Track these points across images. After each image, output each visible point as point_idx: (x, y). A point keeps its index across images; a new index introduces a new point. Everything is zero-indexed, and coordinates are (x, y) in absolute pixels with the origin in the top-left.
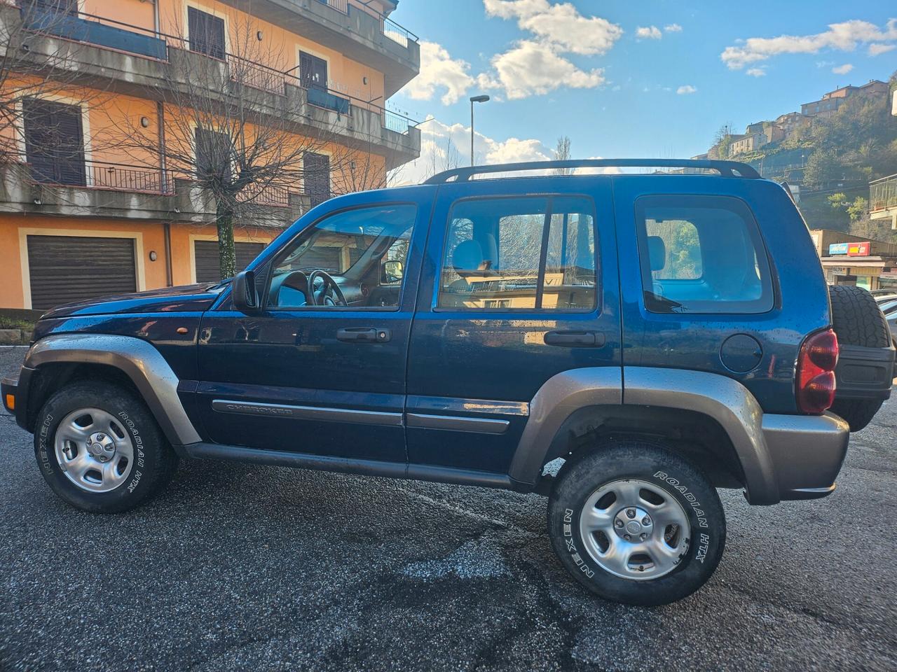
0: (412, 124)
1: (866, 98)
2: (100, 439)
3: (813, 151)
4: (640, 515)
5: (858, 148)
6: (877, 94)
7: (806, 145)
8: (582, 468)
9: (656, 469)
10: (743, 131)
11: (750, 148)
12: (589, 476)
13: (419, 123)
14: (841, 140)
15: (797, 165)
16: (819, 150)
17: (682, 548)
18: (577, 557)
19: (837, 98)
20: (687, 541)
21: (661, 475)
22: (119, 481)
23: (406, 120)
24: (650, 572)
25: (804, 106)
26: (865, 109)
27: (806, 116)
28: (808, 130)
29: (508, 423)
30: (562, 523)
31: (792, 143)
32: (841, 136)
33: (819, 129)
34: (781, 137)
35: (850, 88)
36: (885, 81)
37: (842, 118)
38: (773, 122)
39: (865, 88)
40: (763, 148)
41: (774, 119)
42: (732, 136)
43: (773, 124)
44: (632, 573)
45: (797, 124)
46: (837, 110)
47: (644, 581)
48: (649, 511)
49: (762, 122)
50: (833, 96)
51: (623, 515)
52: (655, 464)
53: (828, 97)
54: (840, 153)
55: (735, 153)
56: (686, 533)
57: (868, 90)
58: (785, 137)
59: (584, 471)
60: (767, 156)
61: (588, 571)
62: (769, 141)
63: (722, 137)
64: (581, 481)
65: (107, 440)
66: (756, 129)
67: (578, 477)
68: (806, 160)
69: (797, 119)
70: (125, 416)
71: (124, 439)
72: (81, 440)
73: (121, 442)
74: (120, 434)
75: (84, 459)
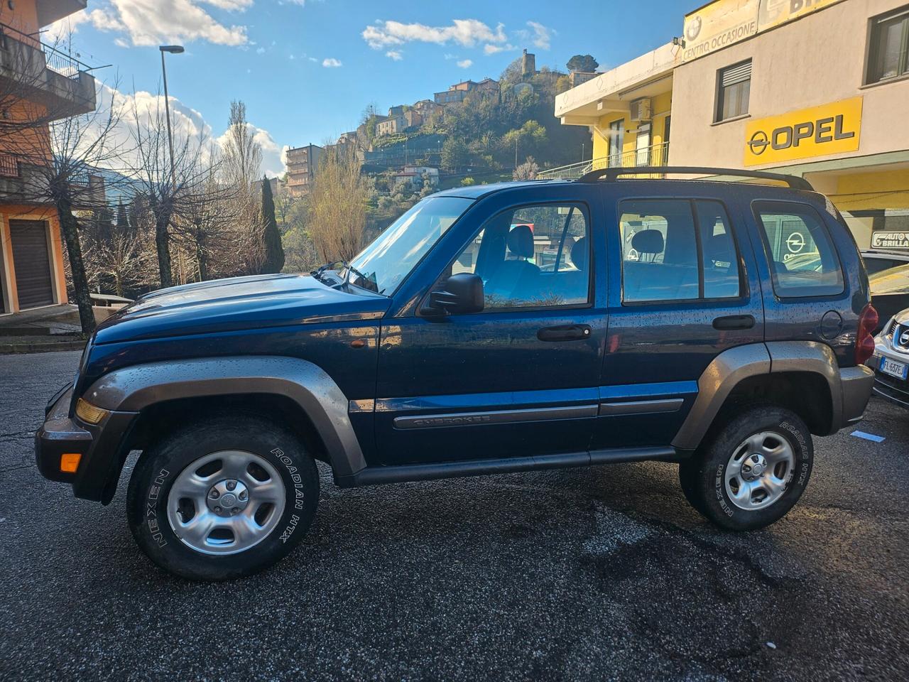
0: (82, 68)
1: (484, 94)
2: (231, 488)
3: (446, 137)
4: (761, 459)
5: (480, 138)
6: (491, 90)
7: (440, 132)
8: (731, 429)
9: (782, 421)
10: (386, 113)
11: (395, 130)
12: (738, 434)
13: (91, 69)
14: (467, 129)
15: (435, 150)
16: (451, 138)
17: (788, 477)
18: (723, 503)
19: (462, 90)
20: (792, 472)
21: (785, 425)
22: (261, 533)
23: (76, 63)
24: (768, 501)
25: (437, 95)
26: (483, 104)
27: (438, 105)
28: (441, 118)
29: (682, 400)
30: (715, 477)
31: (428, 128)
32: (467, 126)
33: (450, 118)
34: (419, 123)
35: (470, 83)
36: (496, 79)
37: (467, 110)
38: (411, 107)
39: (482, 84)
40: (405, 131)
41: (412, 105)
42: (377, 116)
43: (411, 109)
44: (756, 506)
45: (432, 111)
46: (462, 101)
47: (763, 509)
48: (765, 454)
49: (402, 106)
50: (459, 88)
51: (750, 462)
52: (781, 417)
53: (454, 89)
54: (468, 141)
55: (381, 133)
56: (791, 466)
57: (484, 86)
58: (422, 121)
59: (733, 431)
60: (409, 139)
61: (729, 512)
62: (410, 125)
63: (369, 117)
64: (731, 440)
65: (240, 488)
66: (397, 111)
67: (729, 437)
68: (441, 146)
69: (431, 106)
70: (279, 453)
71: (270, 480)
72: (201, 495)
73: (262, 486)
74: (263, 475)
75: (205, 519)
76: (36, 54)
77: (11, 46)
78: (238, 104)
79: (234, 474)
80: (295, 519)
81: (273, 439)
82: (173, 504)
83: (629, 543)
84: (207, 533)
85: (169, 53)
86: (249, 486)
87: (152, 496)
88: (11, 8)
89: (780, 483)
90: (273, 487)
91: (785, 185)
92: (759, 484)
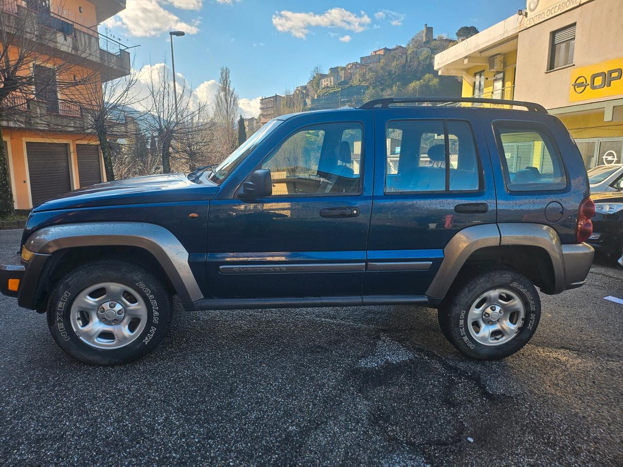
0: (123, 48)
1: (395, 57)
2: (112, 307)
3: (367, 88)
4: (498, 309)
5: (392, 87)
6: (400, 54)
7: (363, 84)
8: (472, 286)
9: (512, 281)
10: (327, 72)
11: (332, 84)
12: (476, 290)
13: (128, 48)
14: (382, 82)
15: (359, 96)
16: (371, 87)
17: (520, 323)
18: (466, 338)
19: (380, 55)
20: (523, 319)
21: (515, 284)
22: (132, 337)
23: (119, 45)
24: (503, 340)
25: (362, 59)
26: (394, 63)
27: (363, 65)
28: (364, 74)
29: (431, 263)
30: (459, 319)
31: (355, 82)
32: (383, 80)
33: (371, 74)
34: (349, 78)
35: (385, 49)
36: (404, 46)
37: (383, 68)
38: (344, 67)
39: (394, 50)
40: (339, 84)
41: (344, 65)
42: (321, 75)
43: (344, 69)
44: (493, 343)
45: (358, 70)
46: (380, 62)
47: (499, 346)
48: (502, 305)
49: (338, 67)
50: (377, 53)
51: (489, 310)
52: (511, 279)
53: (374, 54)
54: (382, 90)
55: (323, 86)
56: (522, 315)
57: (396, 51)
58: (351, 77)
59: (473, 287)
60: (342, 89)
61: (472, 346)
62: (343, 80)
63: (315, 75)
64: (471, 294)
65: (118, 307)
66: (334, 71)
67: (469, 291)
68: (364, 93)
69: (358, 66)
70: (142, 285)
71: (137, 304)
72: (93, 310)
73: (133, 306)
74: (133, 300)
75: (96, 325)
76: (93, 40)
77: (78, 35)
78: (225, 69)
79: (114, 298)
80: (153, 330)
81: (137, 276)
82: (75, 315)
83: (394, 362)
84: (97, 335)
85: (175, 36)
86: (125, 306)
87: (60, 308)
88: (81, 12)
89: (513, 327)
90: (139, 307)
91: (525, 109)
92: (497, 327)
